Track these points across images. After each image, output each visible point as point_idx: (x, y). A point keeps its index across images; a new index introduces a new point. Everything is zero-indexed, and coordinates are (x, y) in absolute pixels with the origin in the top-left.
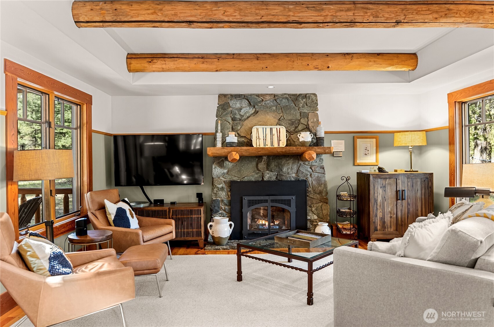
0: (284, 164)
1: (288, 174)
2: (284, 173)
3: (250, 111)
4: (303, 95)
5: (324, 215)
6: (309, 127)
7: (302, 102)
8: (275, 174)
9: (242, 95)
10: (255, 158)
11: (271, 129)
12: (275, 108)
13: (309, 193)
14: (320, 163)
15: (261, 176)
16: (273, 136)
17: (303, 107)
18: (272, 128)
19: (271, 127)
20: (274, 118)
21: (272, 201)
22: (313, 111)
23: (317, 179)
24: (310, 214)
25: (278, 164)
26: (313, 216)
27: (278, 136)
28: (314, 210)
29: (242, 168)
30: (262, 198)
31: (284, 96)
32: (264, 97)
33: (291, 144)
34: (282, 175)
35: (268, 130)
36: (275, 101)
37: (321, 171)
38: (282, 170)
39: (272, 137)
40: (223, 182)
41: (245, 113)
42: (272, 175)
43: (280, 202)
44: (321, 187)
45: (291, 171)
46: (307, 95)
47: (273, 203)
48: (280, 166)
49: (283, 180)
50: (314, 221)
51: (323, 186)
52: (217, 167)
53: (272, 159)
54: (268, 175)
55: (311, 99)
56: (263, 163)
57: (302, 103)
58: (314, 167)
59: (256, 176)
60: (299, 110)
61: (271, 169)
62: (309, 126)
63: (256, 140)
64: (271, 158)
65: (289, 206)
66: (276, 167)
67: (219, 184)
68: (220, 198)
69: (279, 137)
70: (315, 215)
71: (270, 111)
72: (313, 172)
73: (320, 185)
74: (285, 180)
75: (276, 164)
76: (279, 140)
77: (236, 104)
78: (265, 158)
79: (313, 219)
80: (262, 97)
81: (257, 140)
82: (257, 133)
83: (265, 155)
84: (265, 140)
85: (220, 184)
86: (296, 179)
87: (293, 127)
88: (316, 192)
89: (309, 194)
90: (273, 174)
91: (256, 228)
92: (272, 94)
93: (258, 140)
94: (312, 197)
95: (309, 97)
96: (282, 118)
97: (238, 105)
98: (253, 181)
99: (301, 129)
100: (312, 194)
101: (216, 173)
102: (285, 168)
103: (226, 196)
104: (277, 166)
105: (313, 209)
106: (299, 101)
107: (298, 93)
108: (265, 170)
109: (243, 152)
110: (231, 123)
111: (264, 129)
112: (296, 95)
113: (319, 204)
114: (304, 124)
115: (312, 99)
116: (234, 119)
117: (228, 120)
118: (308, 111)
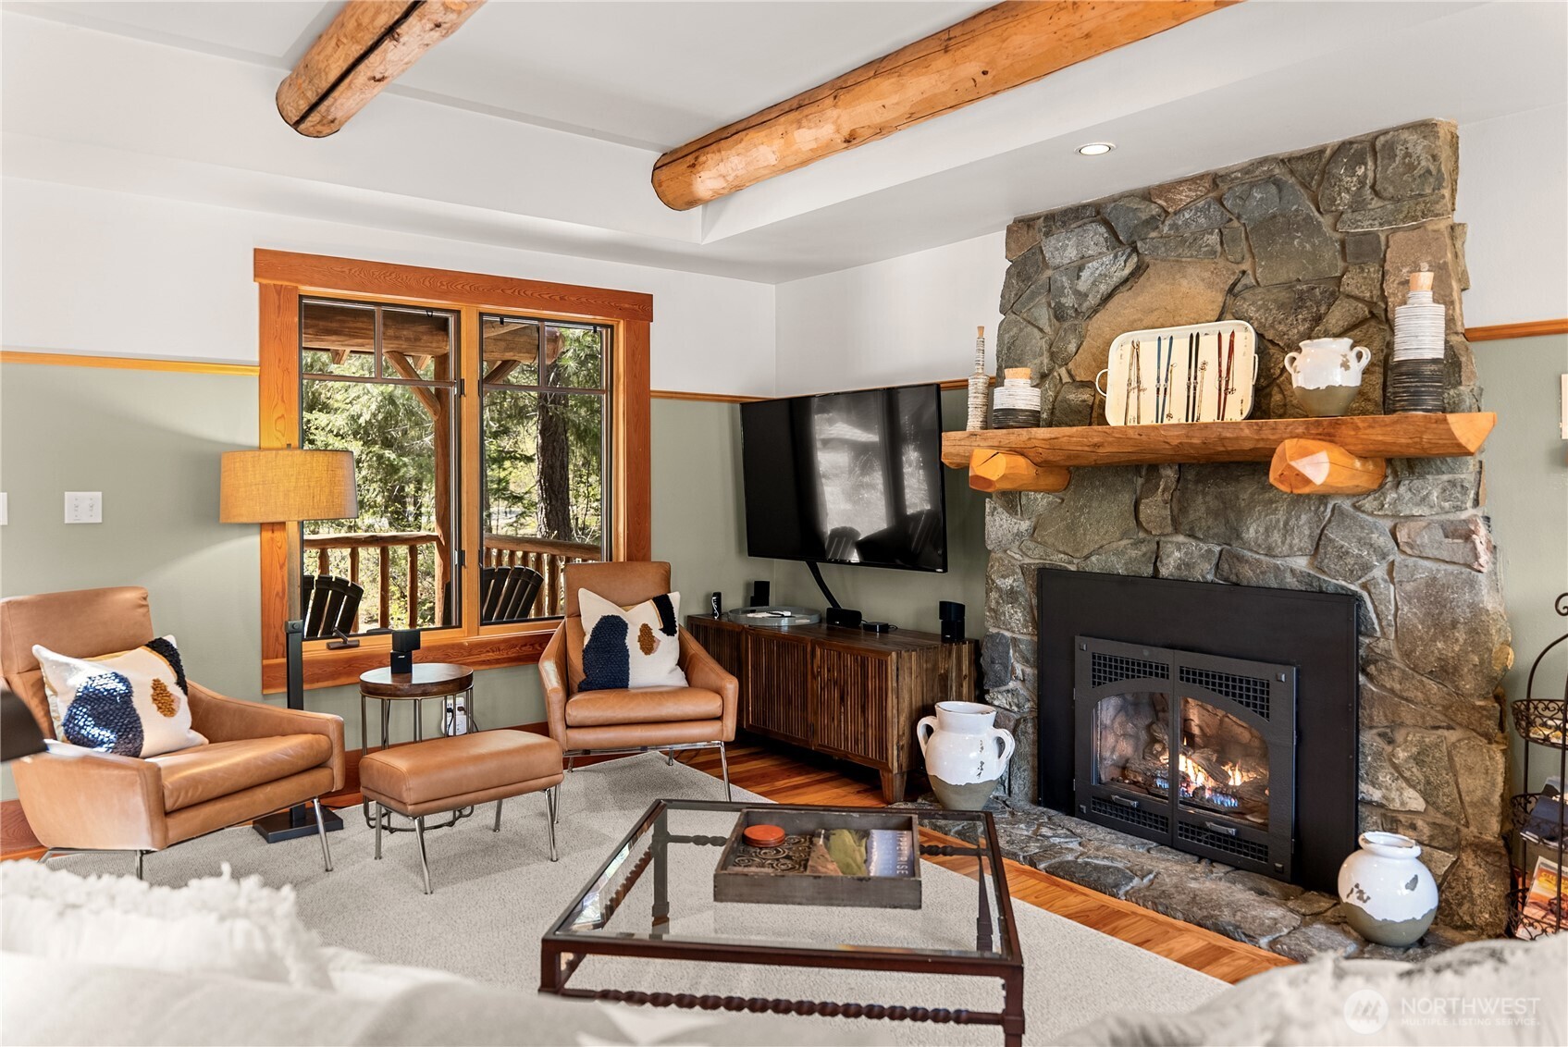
0: (1251, 507)
1: (1270, 552)
2: (1251, 550)
3: (1113, 269)
4: (1361, 142)
5: (1467, 799)
6: (1386, 310)
7: (1348, 180)
8: (1209, 551)
9: (1085, 207)
10: (1130, 476)
11: (1194, 341)
12: (1213, 239)
13: (1382, 665)
14: (1447, 505)
15: (1151, 557)
16: (1199, 373)
17: (1358, 205)
18: (1198, 334)
19: (1194, 329)
20: (1211, 285)
21: (1188, 673)
22: (1415, 218)
23: (1428, 596)
24: (1385, 777)
25: (1222, 506)
26: (1400, 790)
27: (1220, 371)
28: (1406, 761)
29: (1080, 516)
30: (1146, 653)
31: (1257, 173)
32: (1170, 195)
33: (1285, 405)
34: (1240, 559)
35: (1182, 347)
36: (1215, 207)
37: (1456, 548)
38: (1239, 537)
39: (1195, 378)
40: (1018, 571)
41: (1094, 284)
42: (1196, 553)
43: (1220, 685)
44: (1446, 639)
45: (1283, 543)
46: (1379, 144)
47: (1191, 684)
48: (1232, 516)
49: (1245, 583)
50: (1401, 817)
51: (1461, 635)
52: (1000, 510)
53: (1197, 482)
54: (1177, 554)
55: (1400, 152)
56: (1159, 497)
57: (1348, 190)
58: (1412, 524)
59: (1134, 553)
60: (1335, 230)
61: (1192, 529)
62: (1386, 304)
63: (1128, 397)
64: (1191, 476)
65: (1262, 714)
66: (1216, 519)
67: (1004, 577)
68: (1008, 630)
69: (1224, 374)
70: (1414, 787)
71: (1191, 256)
72: (1404, 552)
73: (1443, 628)
74: (1254, 582)
75: (1214, 504)
76: (1225, 391)
77: (1062, 249)
78: (1169, 474)
79: (1397, 805)
80: (1160, 197)
81: (1131, 394)
82: (1131, 364)
83: (1169, 463)
84: (1163, 392)
85: (1007, 576)
86: (1311, 585)
87: (1305, 320)
88: (1416, 666)
89: (1380, 672)
90: (1201, 549)
91: (1138, 782)
92: (1202, 177)
93: (1133, 395)
94: (1397, 687)
95: (1390, 149)
96: (1249, 280)
97: (1071, 253)
98: (1119, 574)
99: (1341, 323)
100: (1395, 673)
101: (996, 534)
102: (1255, 525)
103: (1027, 627)
104: (1216, 515)
105: (1402, 754)
106: (1333, 181)
107: (1332, 138)
108: (1166, 531)
109: (1040, 450)
110: (1047, 329)
111: (1165, 344)
112: (1321, 151)
113: (1446, 733)
114: (1357, 298)
115: (1408, 155)
116: (1059, 314)
117: (1036, 320)
118: (1381, 225)
